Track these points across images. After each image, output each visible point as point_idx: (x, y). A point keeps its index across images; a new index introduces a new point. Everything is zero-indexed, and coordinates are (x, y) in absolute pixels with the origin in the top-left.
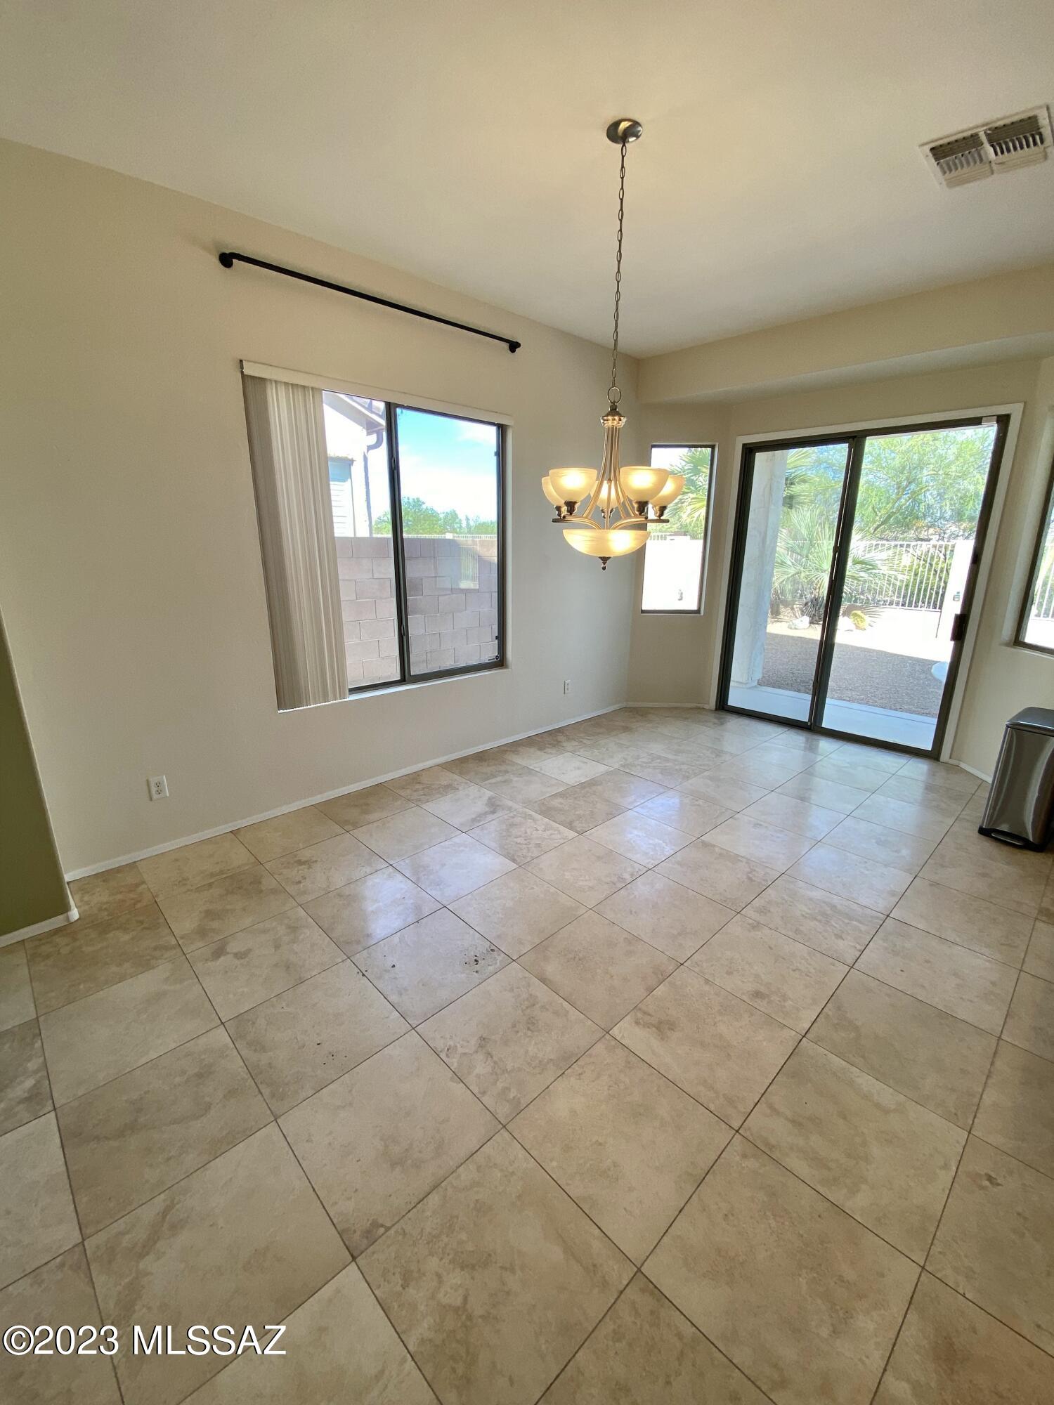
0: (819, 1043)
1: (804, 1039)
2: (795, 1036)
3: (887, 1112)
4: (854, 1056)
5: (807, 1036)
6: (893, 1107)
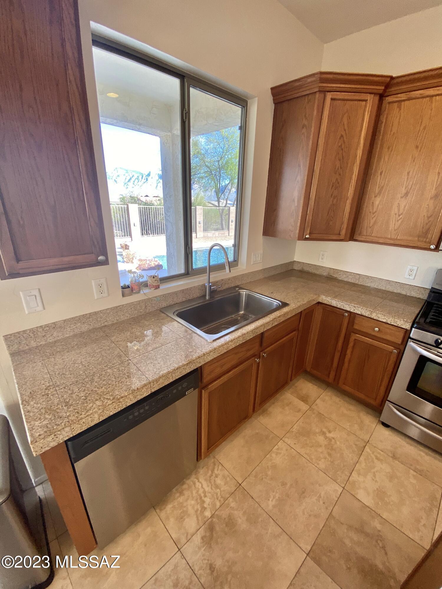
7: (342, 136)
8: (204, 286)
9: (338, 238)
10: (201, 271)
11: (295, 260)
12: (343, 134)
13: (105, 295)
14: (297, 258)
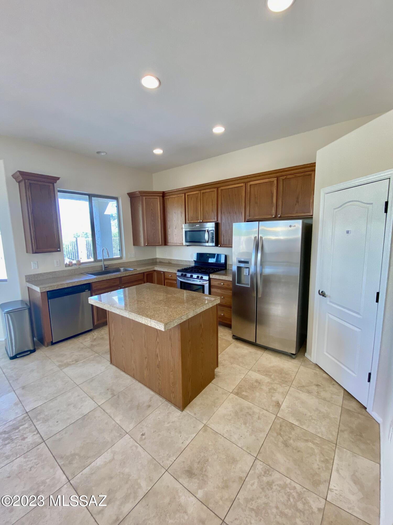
0: (75, 475)
1: (71, 482)
2: (67, 485)
3: (113, 459)
4: (87, 461)
5: (70, 479)
6: (112, 455)
7: (152, 209)
8: (102, 266)
9: (158, 245)
10: (100, 261)
11: (157, 257)
12: (152, 208)
13: (59, 265)
14: (158, 257)
